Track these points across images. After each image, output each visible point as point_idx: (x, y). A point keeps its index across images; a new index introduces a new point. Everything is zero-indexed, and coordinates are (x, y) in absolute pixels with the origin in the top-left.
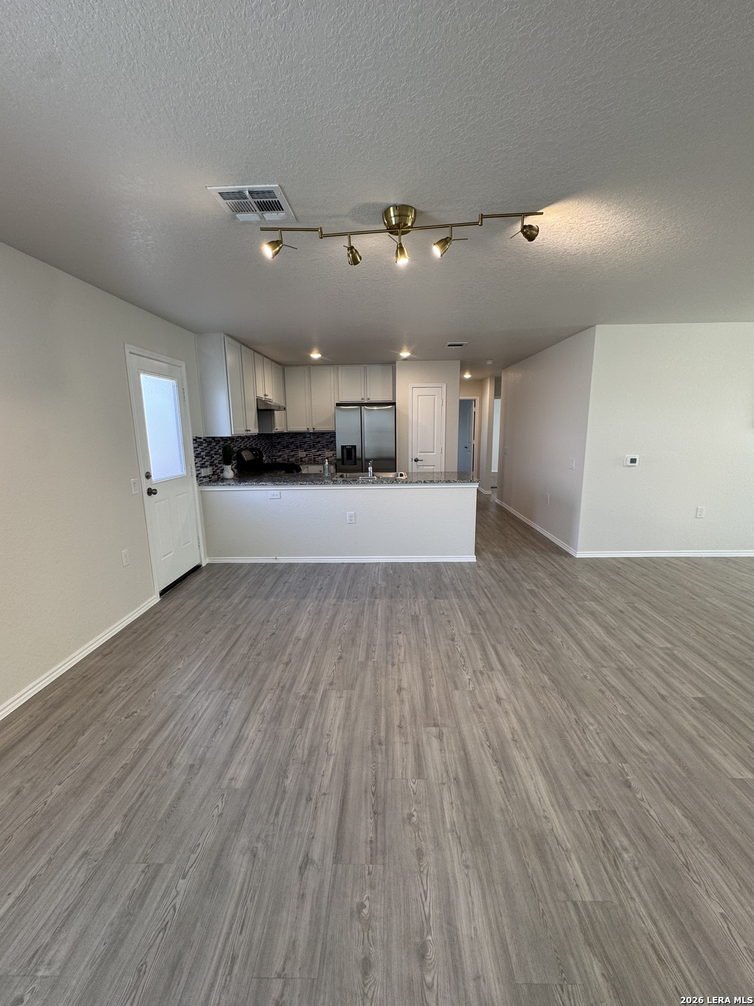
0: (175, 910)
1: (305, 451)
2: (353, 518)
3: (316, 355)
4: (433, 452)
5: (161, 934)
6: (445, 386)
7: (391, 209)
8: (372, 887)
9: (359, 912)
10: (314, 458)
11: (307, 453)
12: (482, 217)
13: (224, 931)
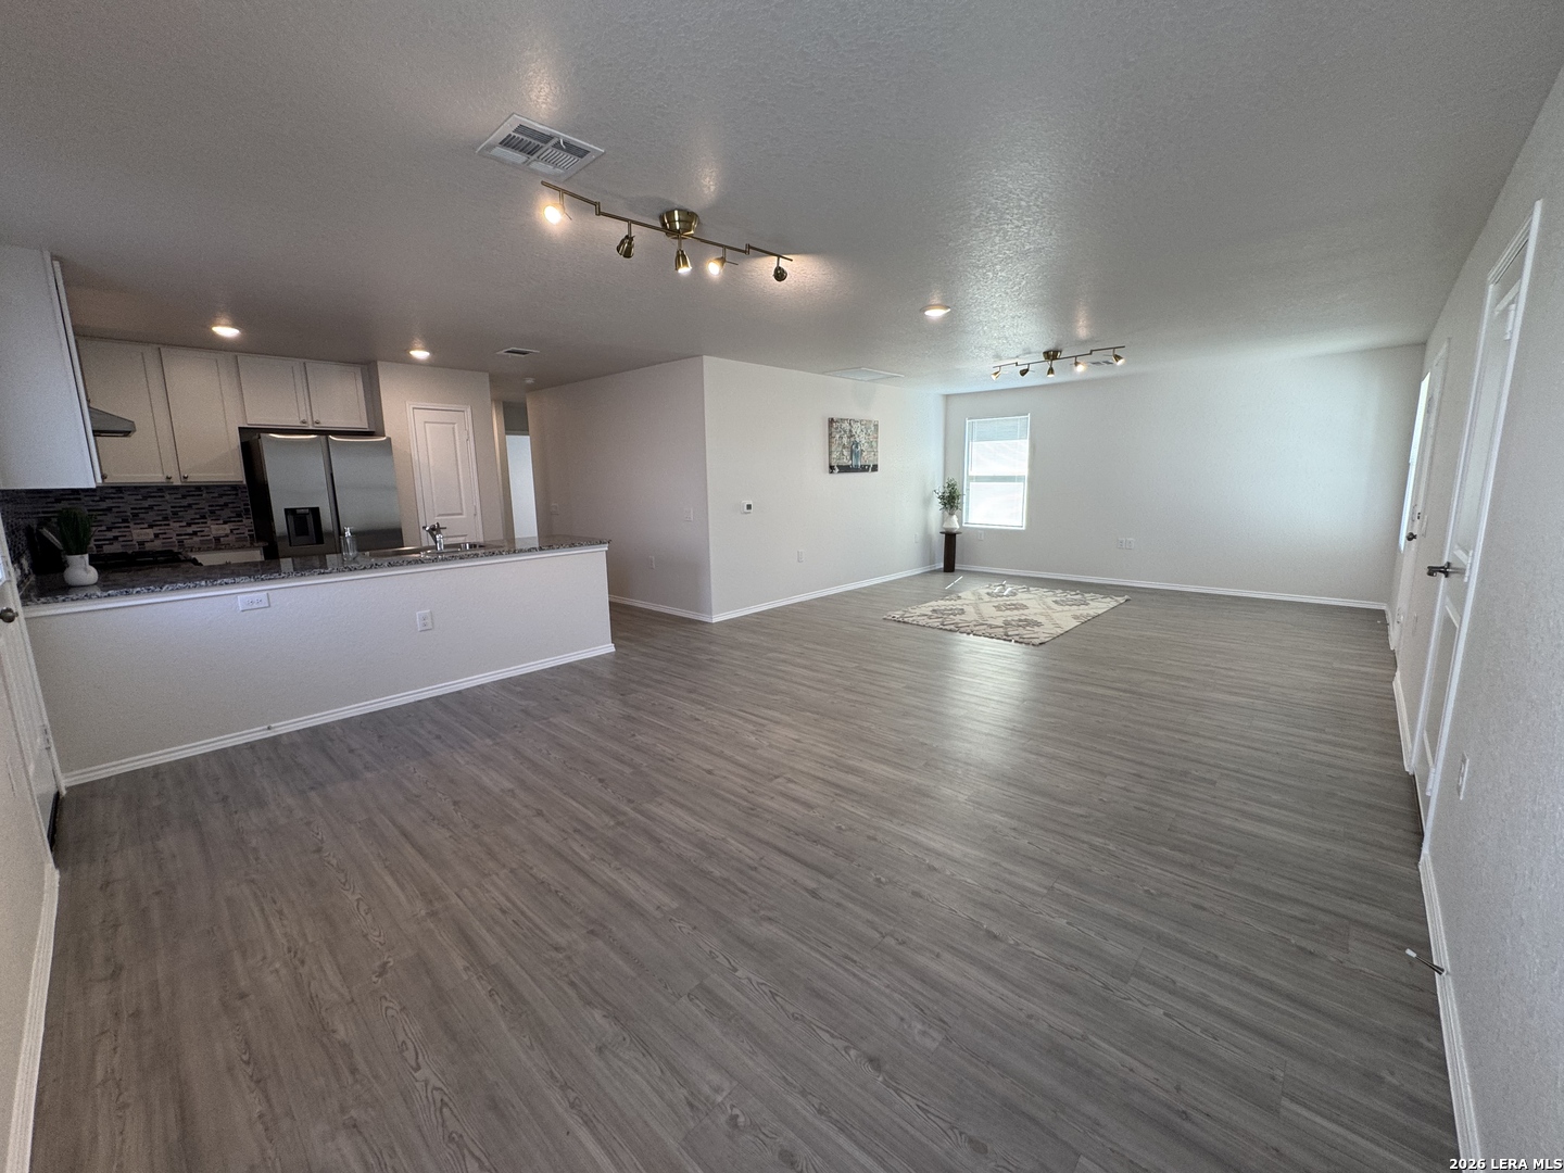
0: (762, 984)
1: (151, 526)
2: (428, 621)
3: (226, 331)
4: (461, 514)
5: (778, 998)
6: (469, 410)
7: (676, 212)
8: (871, 869)
9: (881, 882)
10: (181, 542)
11: (157, 530)
12: (750, 247)
13: (818, 956)
